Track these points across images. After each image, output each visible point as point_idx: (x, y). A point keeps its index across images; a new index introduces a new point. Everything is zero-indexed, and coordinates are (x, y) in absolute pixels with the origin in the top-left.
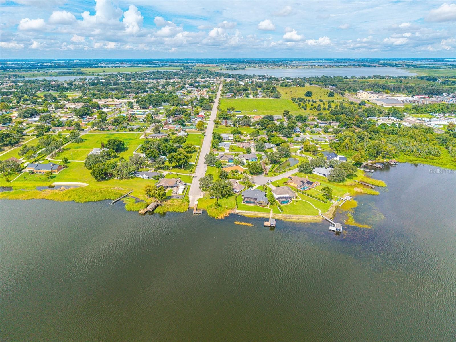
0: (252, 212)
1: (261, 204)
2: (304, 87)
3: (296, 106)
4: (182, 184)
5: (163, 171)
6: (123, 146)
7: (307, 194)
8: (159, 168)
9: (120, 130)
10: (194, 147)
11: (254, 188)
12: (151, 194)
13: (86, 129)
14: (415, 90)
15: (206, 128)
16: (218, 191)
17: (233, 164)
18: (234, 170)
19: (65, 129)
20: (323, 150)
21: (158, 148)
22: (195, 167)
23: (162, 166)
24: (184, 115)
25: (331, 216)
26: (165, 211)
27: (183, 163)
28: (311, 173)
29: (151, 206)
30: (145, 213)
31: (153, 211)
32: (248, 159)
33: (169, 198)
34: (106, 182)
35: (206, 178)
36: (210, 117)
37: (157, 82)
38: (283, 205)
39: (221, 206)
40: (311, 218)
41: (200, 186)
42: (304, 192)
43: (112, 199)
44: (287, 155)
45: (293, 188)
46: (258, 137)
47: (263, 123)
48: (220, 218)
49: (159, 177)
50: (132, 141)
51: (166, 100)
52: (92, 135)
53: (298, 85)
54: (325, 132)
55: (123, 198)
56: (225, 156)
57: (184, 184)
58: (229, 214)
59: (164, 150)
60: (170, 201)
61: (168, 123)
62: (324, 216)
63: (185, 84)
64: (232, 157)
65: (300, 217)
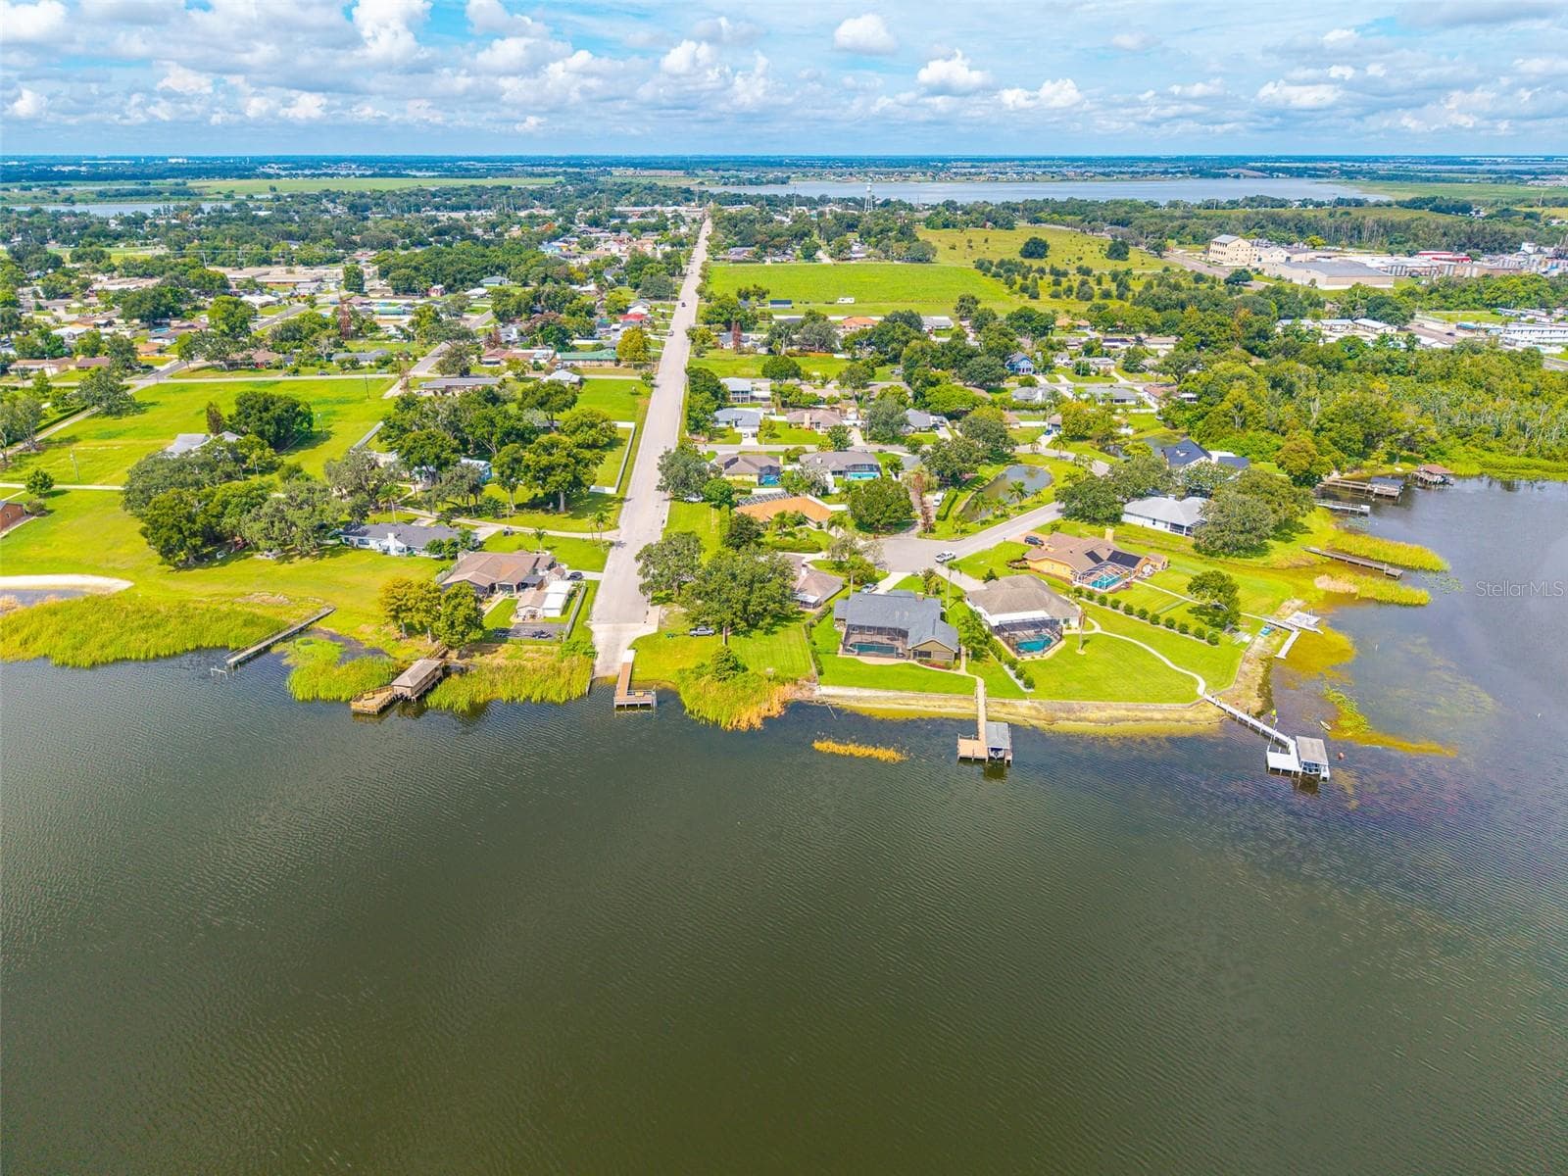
0: (890, 694)
1: (928, 654)
2: (1013, 228)
3: (998, 287)
4: (562, 575)
5: (477, 522)
6: (305, 425)
7: (1122, 606)
8: (458, 511)
9: (302, 368)
10: (612, 428)
11: (884, 587)
12: (415, 622)
13: (162, 364)
14: (1416, 235)
15: (657, 359)
16: (728, 600)
17: (779, 490)
18: (790, 511)
19: (72, 367)
20: (1141, 435)
21: (454, 427)
22: (616, 506)
23: (472, 501)
24: (569, 313)
25: (1257, 704)
26: (480, 699)
27: (565, 485)
28: (1115, 519)
29: (413, 677)
30: (384, 710)
31: (422, 698)
32: (840, 473)
33: (501, 635)
34: (215, 571)
35: (670, 543)
36: (673, 323)
37: (468, 219)
38: (1027, 658)
39: (745, 669)
40: (1167, 715)
41: (641, 580)
42: (1110, 598)
43: (232, 645)
44: (999, 456)
45: (1055, 583)
46: (870, 389)
47: (886, 338)
48: (744, 725)
49: (455, 544)
50: (347, 406)
51: (498, 267)
52: (183, 389)
53: (989, 224)
54: (1127, 370)
55: (284, 639)
56: (745, 460)
57: (569, 573)
58: (785, 704)
59: (478, 433)
60: (506, 649)
61: (503, 341)
62: (1223, 706)
63: (573, 223)
64: (774, 464)
65: (1115, 713)
